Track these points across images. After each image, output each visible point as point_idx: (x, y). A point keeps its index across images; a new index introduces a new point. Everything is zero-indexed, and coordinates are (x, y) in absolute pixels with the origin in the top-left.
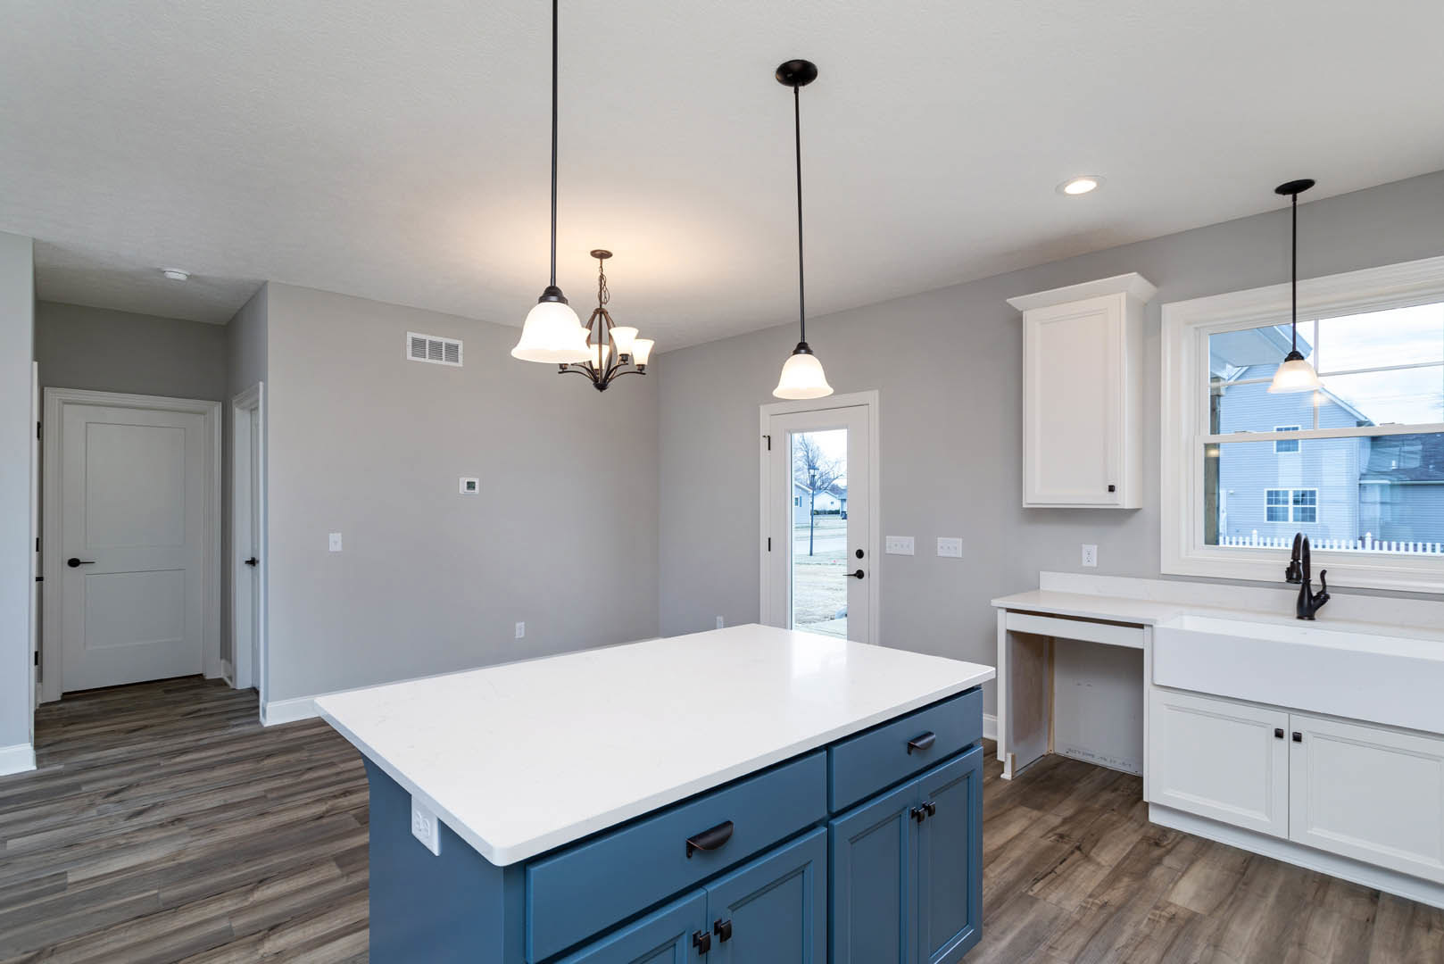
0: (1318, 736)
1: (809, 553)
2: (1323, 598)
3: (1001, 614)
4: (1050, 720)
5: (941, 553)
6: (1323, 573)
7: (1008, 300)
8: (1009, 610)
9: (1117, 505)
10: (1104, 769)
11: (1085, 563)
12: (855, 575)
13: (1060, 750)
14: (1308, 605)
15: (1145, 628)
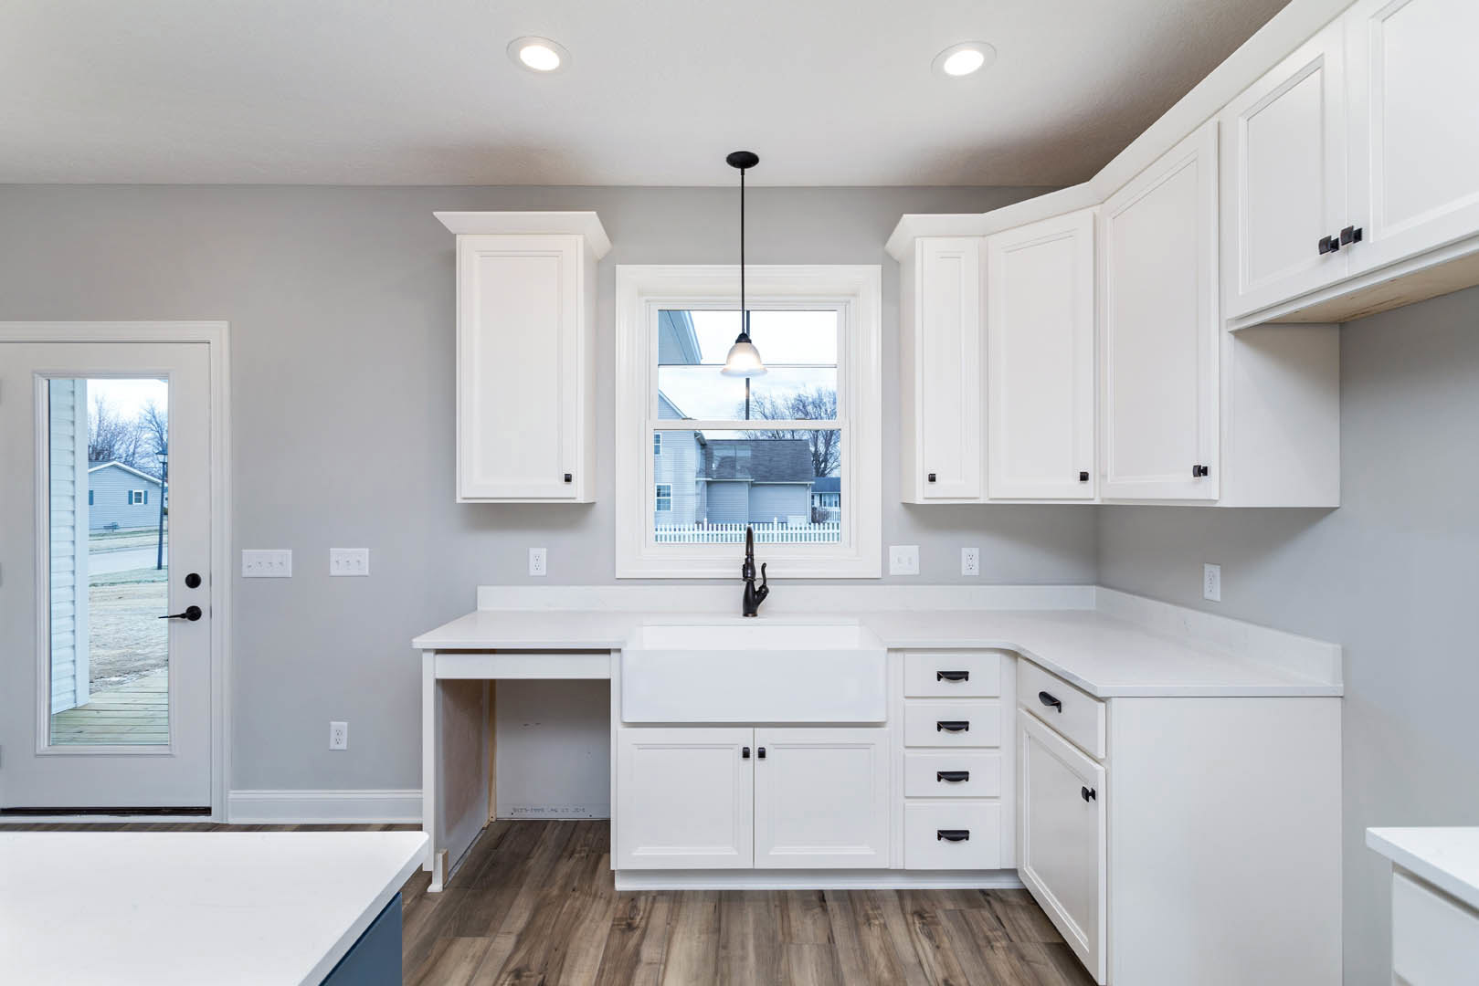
0: (778, 747)
1: (156, 565)
2: (763, 593)
3: (428, 659)
4: (491, 778)
5: (335, 570)
6: (764, 567)
7: (435, 213)
8: (439, 652)
9: (574, 498)
10: (556, 822)
11: (533, 572)
12: (183, 616)
13: (503, 813)
14: (753, 601)
15: (612, 654)
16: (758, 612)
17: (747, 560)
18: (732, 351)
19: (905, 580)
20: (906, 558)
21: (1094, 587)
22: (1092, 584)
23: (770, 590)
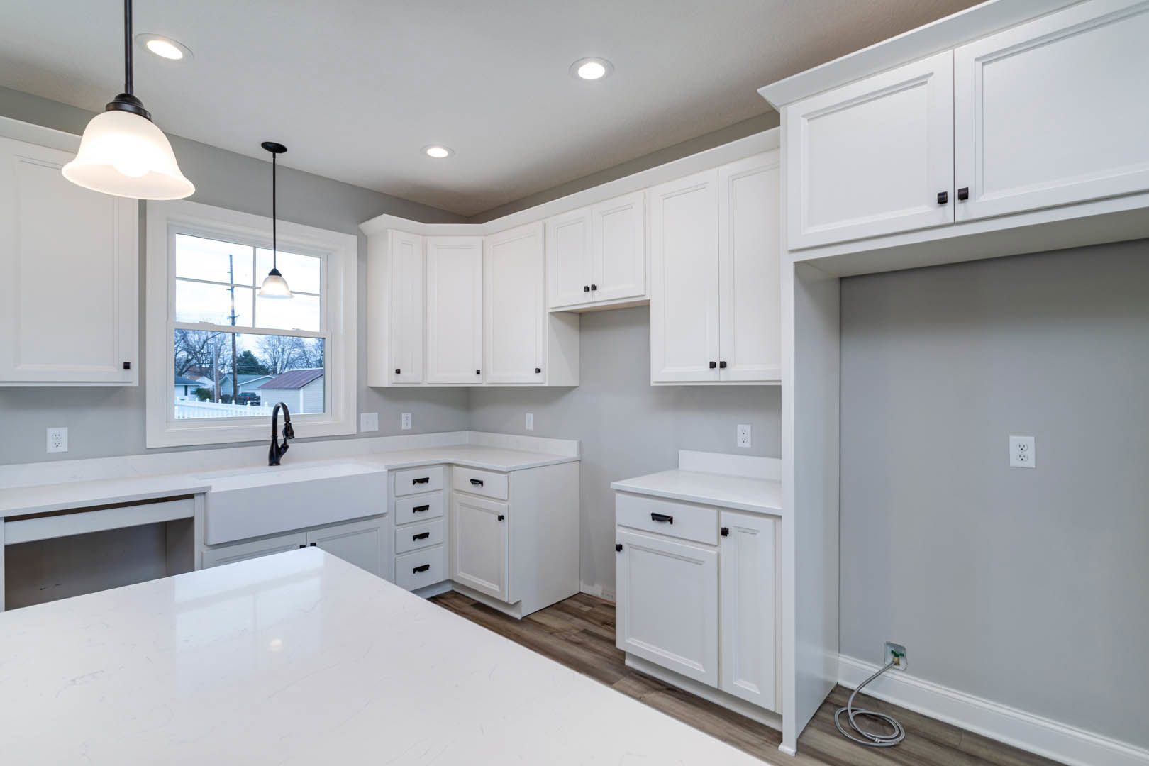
2: (284, 449)
9: (130, 382)
11: (51, 449)
14: (276, 455)
15: (196, 498)
16: (281, 462)
17: (286, 425)
18: (266, 280)
19: (370, 435)
20: (371, 422)
21: (467, 432)
22: (466, 430)
23: (290, 447)
